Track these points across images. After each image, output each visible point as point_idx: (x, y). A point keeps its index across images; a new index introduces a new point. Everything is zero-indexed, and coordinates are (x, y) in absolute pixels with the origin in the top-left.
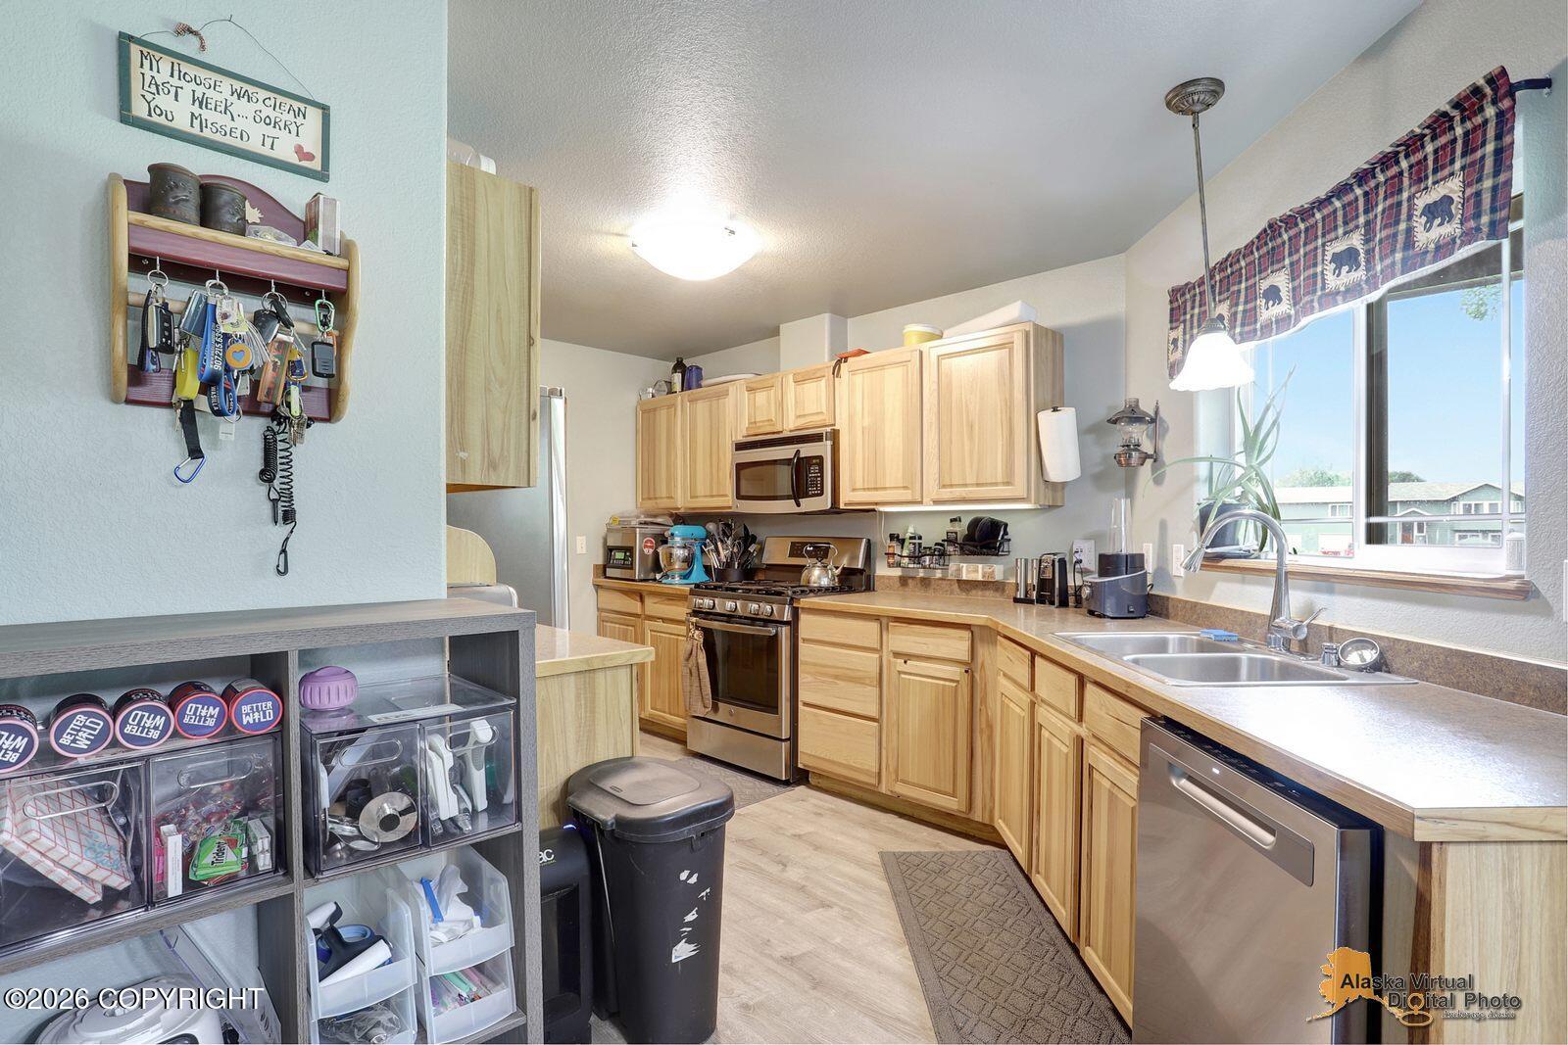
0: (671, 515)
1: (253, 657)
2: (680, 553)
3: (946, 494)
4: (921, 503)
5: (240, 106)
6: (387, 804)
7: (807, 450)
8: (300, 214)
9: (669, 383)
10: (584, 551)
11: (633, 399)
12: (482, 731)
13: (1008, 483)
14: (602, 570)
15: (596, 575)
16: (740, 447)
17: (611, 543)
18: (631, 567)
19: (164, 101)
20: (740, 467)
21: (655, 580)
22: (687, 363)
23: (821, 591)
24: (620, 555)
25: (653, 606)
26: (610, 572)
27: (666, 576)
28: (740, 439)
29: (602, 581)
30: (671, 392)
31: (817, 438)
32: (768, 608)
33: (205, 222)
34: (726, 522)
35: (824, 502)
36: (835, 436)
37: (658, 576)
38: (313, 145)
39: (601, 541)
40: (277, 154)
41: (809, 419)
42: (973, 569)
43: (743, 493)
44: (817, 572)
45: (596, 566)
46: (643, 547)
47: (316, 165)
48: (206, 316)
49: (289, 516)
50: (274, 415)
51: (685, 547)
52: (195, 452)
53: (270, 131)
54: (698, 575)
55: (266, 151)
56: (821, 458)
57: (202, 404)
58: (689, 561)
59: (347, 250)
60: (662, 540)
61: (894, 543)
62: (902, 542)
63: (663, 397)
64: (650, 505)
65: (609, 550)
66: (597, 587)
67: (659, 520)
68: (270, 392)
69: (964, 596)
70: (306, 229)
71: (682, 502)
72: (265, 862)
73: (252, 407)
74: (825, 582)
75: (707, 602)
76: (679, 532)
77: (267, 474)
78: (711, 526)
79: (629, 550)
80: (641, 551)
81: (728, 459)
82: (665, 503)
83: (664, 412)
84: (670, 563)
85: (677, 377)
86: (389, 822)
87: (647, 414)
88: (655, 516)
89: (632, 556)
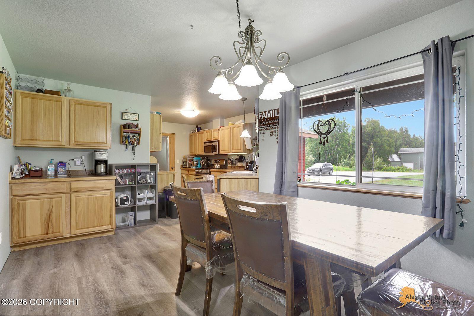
0: (195, 155)
1: (131, 166)
2: (195, 162)
3: (234, 151)
4: (230, 153)
5: (131, 116)
6: (144, 180)
7: (214, 144)
8: (136, 125)
9: (195, 130)
10: (179, 162)
11: (189, 133)
12: (152, 174)
13: (241, 150)
14: (182, 166)
15: (181, 167)
16: (205, 143)
17: (184, 161)
18: (187, 165)
19: (125, 117)
20: (205, 146)
21: (191, 168)
22: (198, 126)
23: (217, 168)
24: (185, 163)
25: (190, 172)
26: (183, 166)
27: (193, 167)
28: (206, 141)
29: (182, 168)
30: (195, 132)
31: (215, 142)
32: (206, 171)
33: (129, 129)
34: (204, 157)
35: (217, 153)
36: (219, 141)
37: (192, 167)
38: (137, 118)
39: (182, 161)
40: (134, 120)
41: (215, 138)
42: (240, 164)
43: (205, 151)
44: (216, 165)
45: (181, 165)
46: (189, 161)
47: (137, 120)
48: (129, 137)
49: (135, 154)
50: (133, 145)
51: (196, 161)
52: (127, 149)
53: (133, 118)
54: (199, 166)
55: (133, 120)
56: (216, 145)
57: (128, 144)
58: (197, 164)
59: (140, 129)
60: (192, 160)
61: (229, 160)
62: (230, 160)
63: (194, 133)
64: (191, 154)
65: (183, 162)
66: (181, 169)
67: (193, 157)
68: (134, 143)
69: (239, 169)
70: (137, 126)
71: (197, 153)
72: (133, 183)
73: (132, 144)
74: (217, 167)
75: (197, 171)
76: (195, 159)
77: (133, 150)
78: (201, 157)
79: (186, 162)
80: (189, 163)
81: (203, 145)
82: (194, 153)
83: (194, 136)
84: (193, 165)
85: (196, 129)
86: (144, 181)
87: (191, 136)
88: (192, 156)
89: (187, 163)
